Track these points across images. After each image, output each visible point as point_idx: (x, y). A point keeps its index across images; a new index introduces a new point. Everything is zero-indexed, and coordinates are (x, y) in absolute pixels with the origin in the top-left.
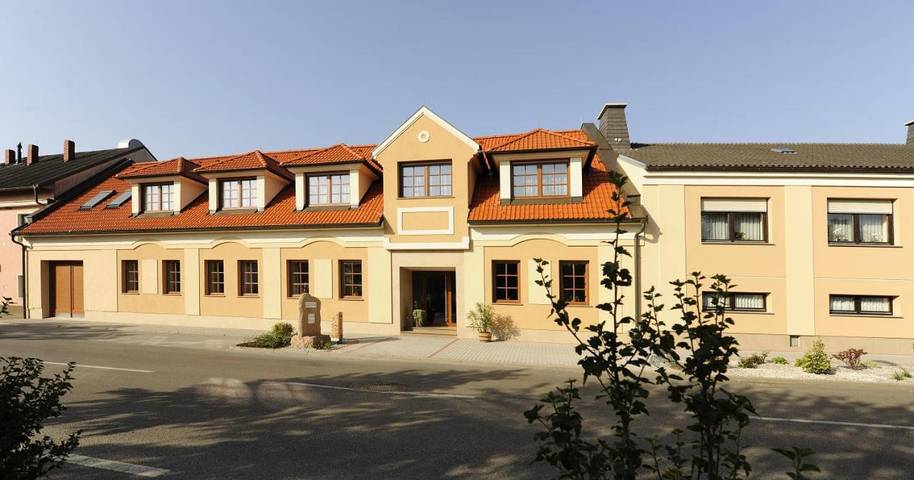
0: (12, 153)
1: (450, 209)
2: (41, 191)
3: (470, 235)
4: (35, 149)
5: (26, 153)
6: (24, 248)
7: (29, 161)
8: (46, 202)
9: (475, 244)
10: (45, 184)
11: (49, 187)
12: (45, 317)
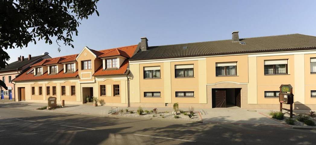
0: (19, 58)
1: (91, 72)
2: (19, 70)
3: (95, 79)
5: (21, 58)
6: (14, 84)
7: (22, 60)
8: (20, 72)
9: (96, 81)
10: (20, 68)
12: (19, 101)
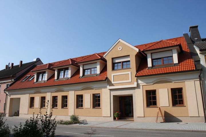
0: (7, 66)
2: (13, 77)
3: (137, 81)
4: (13, 64)
5: (10, 66)
6: (7, 95)
7: (11, 68)
8: (13, 80)
9: (139, 84)
11: (15, 76)
